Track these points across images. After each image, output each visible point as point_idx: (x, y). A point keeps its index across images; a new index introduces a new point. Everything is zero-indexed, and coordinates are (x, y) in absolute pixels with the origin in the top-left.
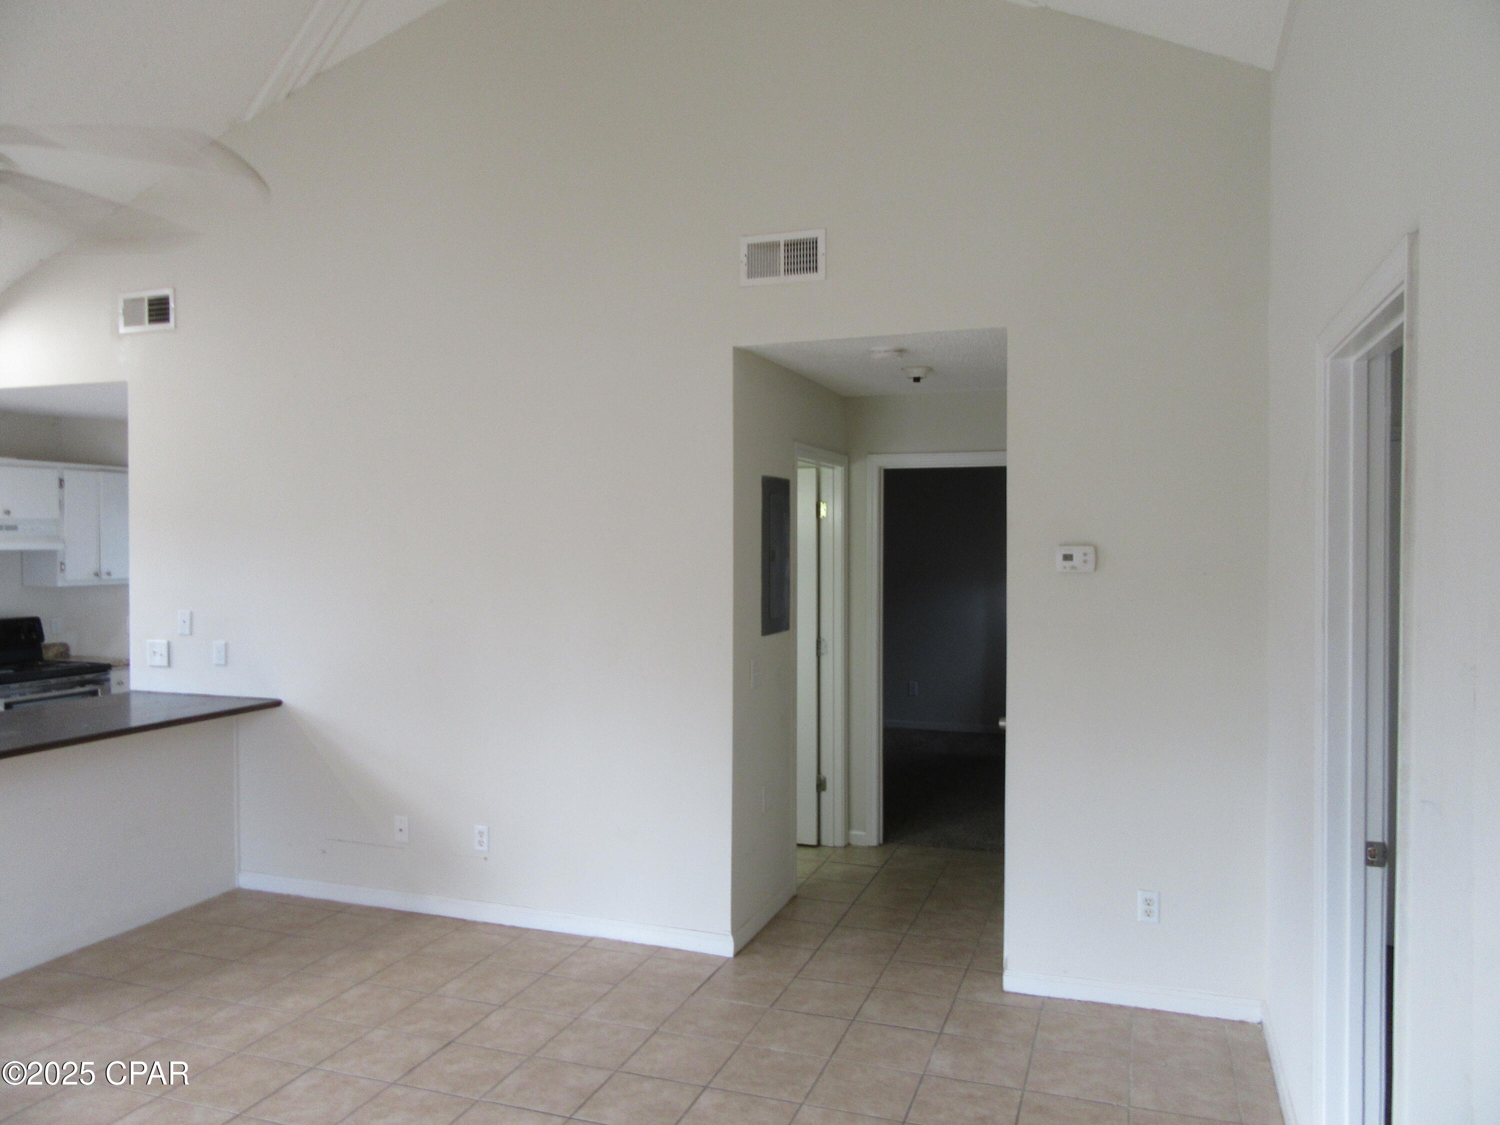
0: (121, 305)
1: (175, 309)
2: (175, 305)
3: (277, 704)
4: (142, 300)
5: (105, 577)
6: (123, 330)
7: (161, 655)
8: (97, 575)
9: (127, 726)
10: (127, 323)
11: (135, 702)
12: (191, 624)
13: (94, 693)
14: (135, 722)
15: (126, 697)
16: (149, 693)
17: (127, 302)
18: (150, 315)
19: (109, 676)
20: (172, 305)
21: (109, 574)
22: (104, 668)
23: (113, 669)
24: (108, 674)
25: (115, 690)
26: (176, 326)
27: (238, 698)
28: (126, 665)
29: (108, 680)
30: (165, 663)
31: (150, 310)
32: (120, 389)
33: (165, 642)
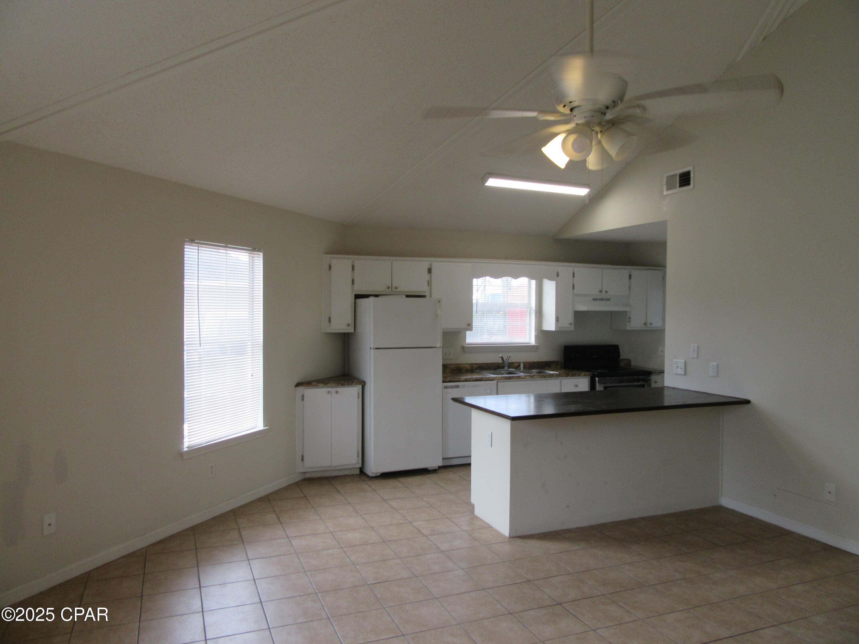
0: (665, 180)
1: (694, 177)
2: (694, 175)
3: (748, 402)
4: (676, 175)
5: (649, 325)
6: (665, 193)
7: (681, 368)
8: (645, 324)
9: (661, 405)
10: (668, 189)
11: (666, 393)
12: (698, 353)
13: (643, 386)
14: (666, 404)
15: (662, 389)
16: (674, 388)
17: (668, 178)
18: (680, 183)
19: (650, 378)
20: (692, 175)
21: (651, 324)
22: (648, 373)
23: (653, 374)
24: (650, 377)
25: (653, 385)
26: (694, 187)
27: (724, 396)
28: (662, 372)
29: (650, 380)
30: (683, 373)
31: (680, 180)
32: (663, 225)
33: (684, 361)
